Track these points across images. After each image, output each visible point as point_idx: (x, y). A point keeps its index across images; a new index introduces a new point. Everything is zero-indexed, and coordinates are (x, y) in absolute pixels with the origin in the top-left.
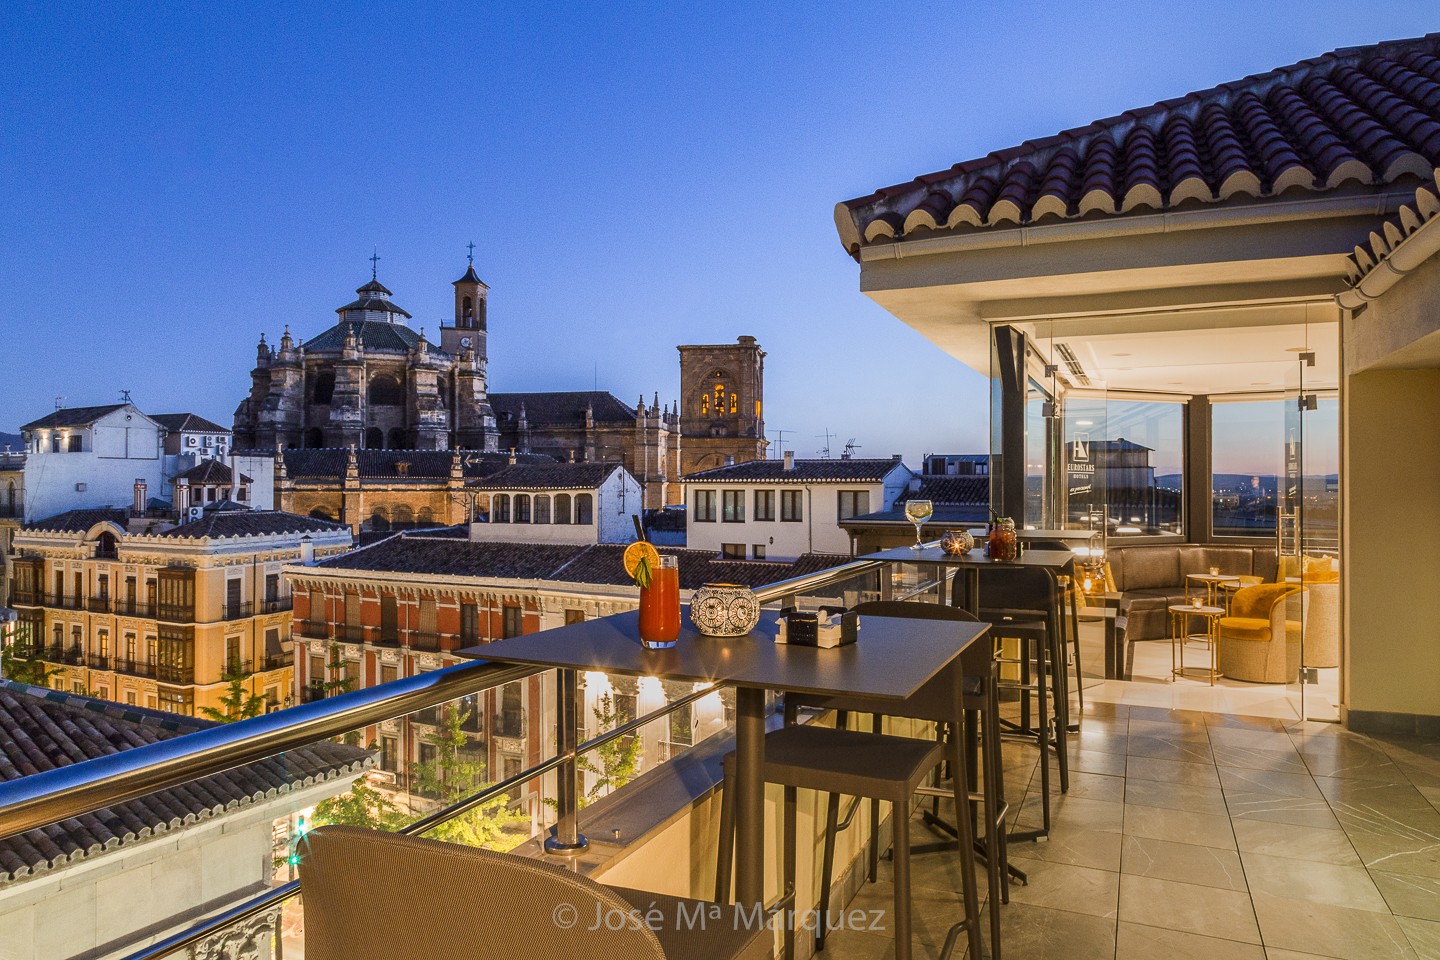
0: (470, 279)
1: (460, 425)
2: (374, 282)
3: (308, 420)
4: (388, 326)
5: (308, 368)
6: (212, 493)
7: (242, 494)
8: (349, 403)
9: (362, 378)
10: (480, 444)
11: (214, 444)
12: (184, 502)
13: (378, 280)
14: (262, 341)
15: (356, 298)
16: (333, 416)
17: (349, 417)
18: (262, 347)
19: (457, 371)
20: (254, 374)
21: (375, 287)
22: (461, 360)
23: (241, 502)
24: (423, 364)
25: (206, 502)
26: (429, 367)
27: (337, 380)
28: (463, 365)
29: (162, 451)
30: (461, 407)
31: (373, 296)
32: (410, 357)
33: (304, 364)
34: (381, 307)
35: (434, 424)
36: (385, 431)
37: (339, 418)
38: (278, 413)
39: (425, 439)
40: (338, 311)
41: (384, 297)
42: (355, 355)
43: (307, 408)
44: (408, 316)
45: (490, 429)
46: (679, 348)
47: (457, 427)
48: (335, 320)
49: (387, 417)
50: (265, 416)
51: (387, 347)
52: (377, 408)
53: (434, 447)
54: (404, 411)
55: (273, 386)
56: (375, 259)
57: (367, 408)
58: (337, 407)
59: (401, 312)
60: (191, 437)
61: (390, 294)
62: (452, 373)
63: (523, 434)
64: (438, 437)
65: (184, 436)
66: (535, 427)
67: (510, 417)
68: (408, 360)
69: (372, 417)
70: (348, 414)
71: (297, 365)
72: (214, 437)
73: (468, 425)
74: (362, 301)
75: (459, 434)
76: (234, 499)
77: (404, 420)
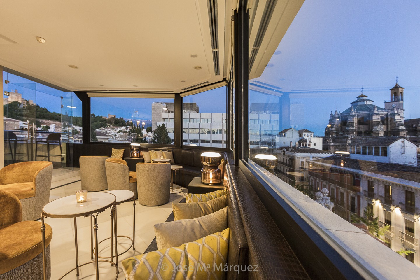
0: (397, 87)
1: (390, 129)
2: (362, 94)
3: (342, 129)
4: (366, 105)
5: (342, 117)
6: (303, 145)
7: (309, 145)
8: (351, 125)
9: (356, 119)
11: (310, 135)
12: (297, 146)
13: (363, 94)
14: (332, 113)
15: (357, 99)
16: (347, 128)
18: (331, 114)
19: (389, 114)
20: (329, 120)
21: (362, 96)
22: (391, 111)
23: (309, 147)
24: (375, 114)
25: (302, 146)
26: (377, 114)
27: (348, 120)
28: (392, 112)
29: (299, 137)
30: (391, 124)
31: (361, 98)
32: (371, 112)
33: (340, 117)
34: (364, 100)
35: (379, 129)
36: (363, 131)
37: (348, 129)
38: (333, 128)
39: (375, 133)
40: (351, 103)
41: (364, 98)
42: (354, 113)
43: (341, 127)
44: (372, 101)
45: (403, 130)
48: (350, 106)
49: (363, 128)
51: (364, 110)
52: (360, 126)
53: (379, 135)
54: (369, 126)
55: (333, 122)
56: (362, 89)
57: (357, 126)
58: (348, 126)
59: (370, 101)
60: (305, 134)
61: (367, 97)
62: (387, 115)
64: (380, 132)
65: (304, 134)
67: (414, 125)
68: (370, 113)
69: (359, 128)
70: (351, 128)
71: (339, 118)
72: (310, 134)
73: (393, 129)
74: (358, 100)
75: (390, 132)
76: (307, 146)
77: (369, 129)
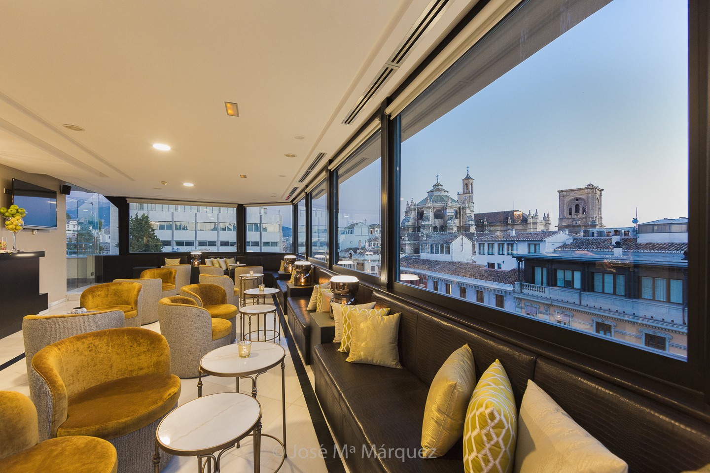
0: (468, 178)
3: (418, 224)
4: (441, 195)
5: (418, 209)
6: (374, 244)
8: (427, 219)
9: (432, 212)
10: (468, 230)
12: (367, 246)
13: (439, 182)
14: (408, 203)
15: (433, 188)
16: (423, 223)
17: (427, 223)
19: (461, 207)
20: (405, 212)
21: (438, 184)
22: (463, 204)
24: (449, 206)
25: (373, 246)
26: (451, 207)
27: (424, 212)
29: (369, 234)
30: (463, 219)
31: (437, 187)
34: (439, 190)
35: (452, 224)
36: (438, 226)
38: (409, 223)
39: (449, 229)
40: (427, 193)
41: (440, 187)
42: (429, 205)
43: (417, 221)
44: (448, 192)
45: (472, 225)
46: (559, 192)
47: (461, 224)
48: (426, 195)
49: (438, 223)
50: (407, 224)
51: (439, 202)
52: (436, 220)
54: (444, 220)
55: (409, 215)
56: (438, 176)
57: (433, 220)
58: (424, 220)
59: (445, 191)
61: (442, 186)
62: (460, 208)
63: (485, 226)
64: (453, 228)
66: (490, 224)
67: (482, 221)
68: (445, 205)
69: (435, 223)
71: (415, 209)
73: (465, 224)
75: (461, 227)
77: (444, 223)
